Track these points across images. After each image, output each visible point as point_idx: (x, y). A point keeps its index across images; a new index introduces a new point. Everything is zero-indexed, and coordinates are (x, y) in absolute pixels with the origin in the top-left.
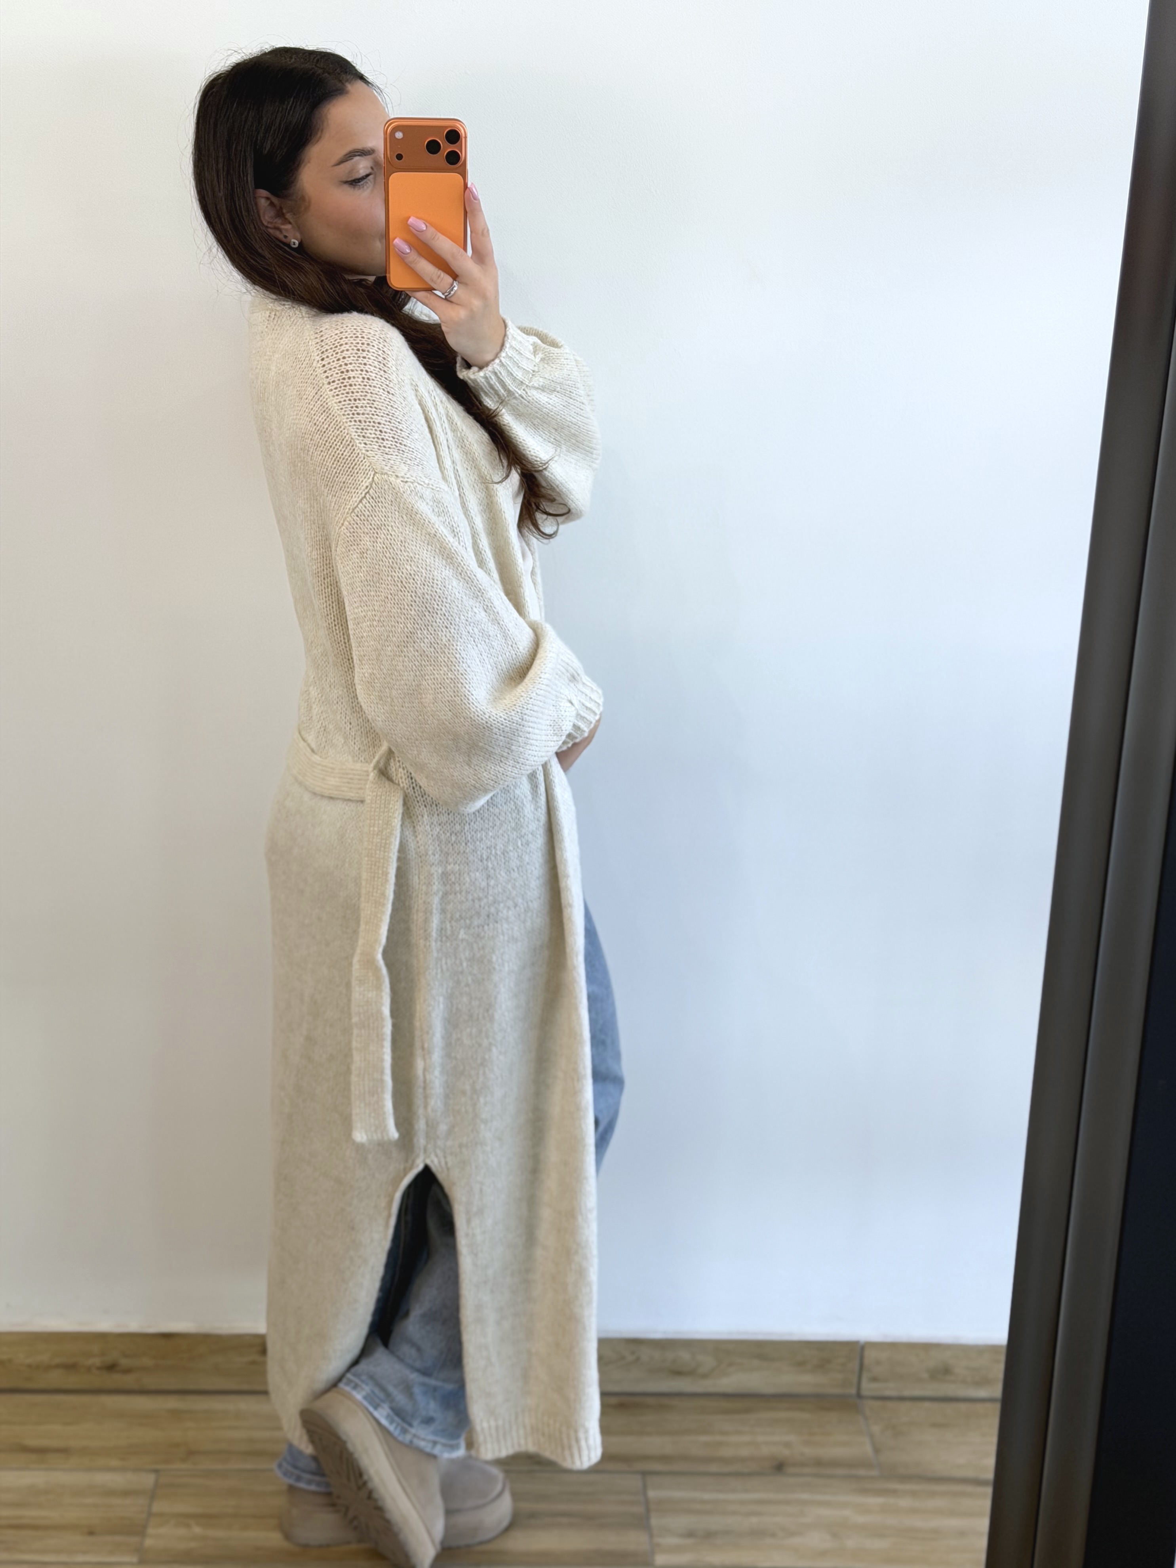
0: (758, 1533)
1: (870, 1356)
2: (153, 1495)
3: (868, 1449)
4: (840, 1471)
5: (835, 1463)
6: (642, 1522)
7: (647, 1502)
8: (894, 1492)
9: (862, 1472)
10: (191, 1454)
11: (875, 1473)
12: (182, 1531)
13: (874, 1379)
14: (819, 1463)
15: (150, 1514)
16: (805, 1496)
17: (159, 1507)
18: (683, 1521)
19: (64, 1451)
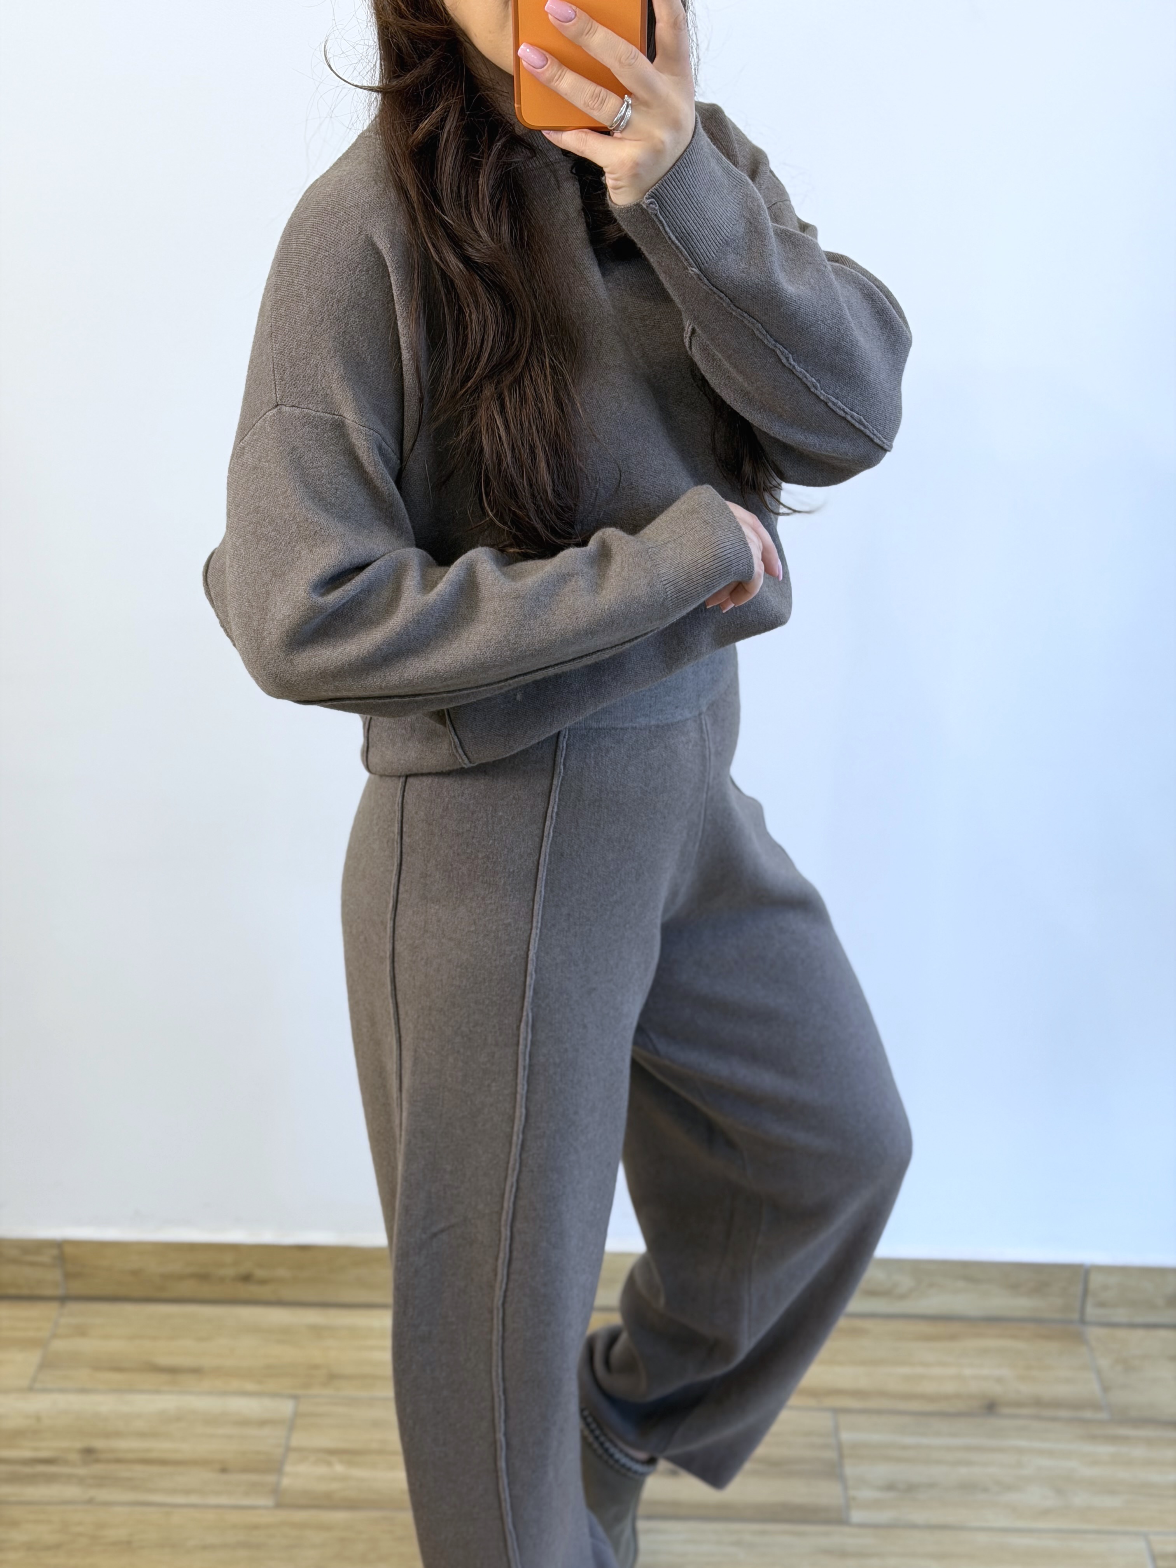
0: (969, 1487)
1: (1095, 1281)
2: (292, 1425)
3: (1096, 1387)
4: (1065, 1414)
5: (1056, 1404)
6: (834, 1471)
7: (840, 1444)
8: (1126, 1439)
9: (1088, 1414)
10: (332, 1378)
11: (1103, 1415)
12: (323, 1470)
13: (1101, 1304)
14: (1038, 1403)
15: (288, 1448)
16: (1023, 1443)
17: (299, 1439)
18: (882, 1471)
19: (196, 1371)
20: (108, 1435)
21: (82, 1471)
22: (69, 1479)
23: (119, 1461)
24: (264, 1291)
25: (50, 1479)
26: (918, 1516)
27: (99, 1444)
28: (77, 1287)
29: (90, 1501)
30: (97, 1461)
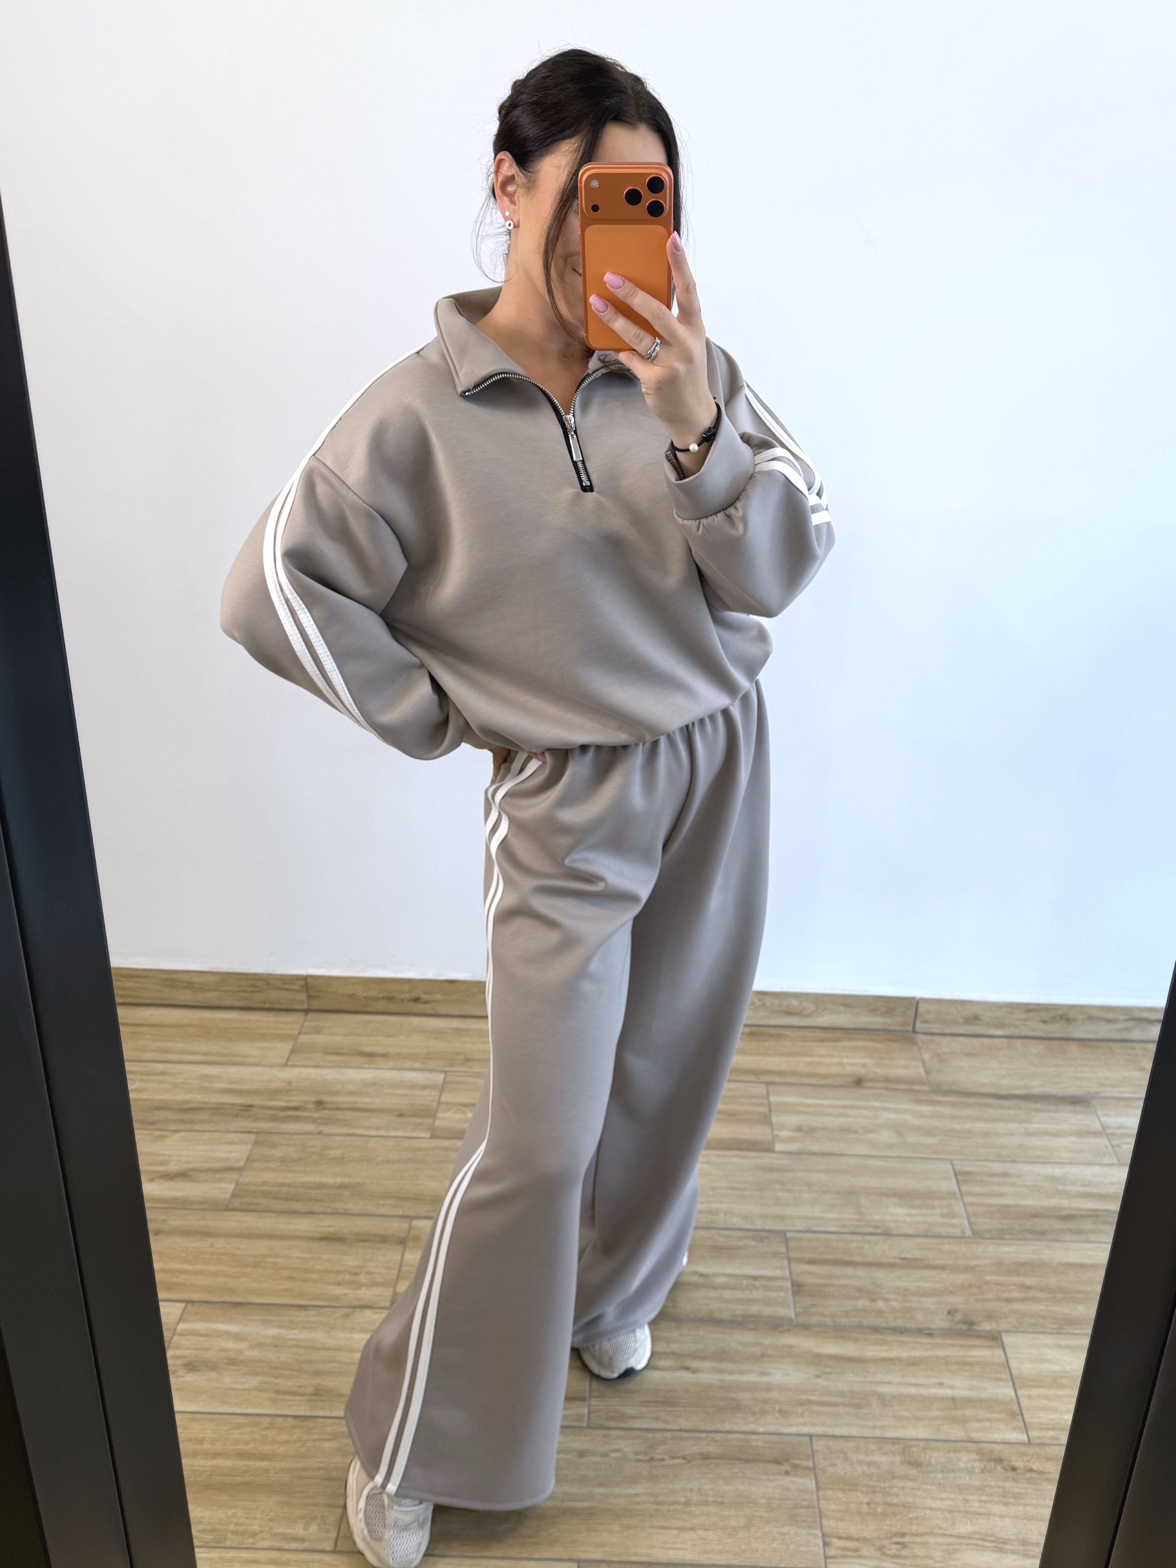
0: (846, 1130)
1: (922, 1007)
2: (442, 1088)
3: (922, 1071)
4: (902, 1087)
5: (899, 1080)
6: (766, 1120)
7: (769, 1104)
8: (940, 1103)
9: (917, 1087)
10: (467, 1060)
11: (926, 1088)
12: (459, 1116)
13: (926, 1022)
14: (886, 1080)
15: (439, 1103)
16: (877, 1104)
17: (446, 1097)
18: (793, 1120)
19: (385, 1055)
20: (330, 1093)
21: (315, 1115)
22: (307, 1119)
23: (337, 1109)
24: (428, 1008)
25: (297, 1119)
26: (815, 1148)
27: (326, 1098)
28: (315, 1004)
29: (320, 1133)
30: (324, 1109)
